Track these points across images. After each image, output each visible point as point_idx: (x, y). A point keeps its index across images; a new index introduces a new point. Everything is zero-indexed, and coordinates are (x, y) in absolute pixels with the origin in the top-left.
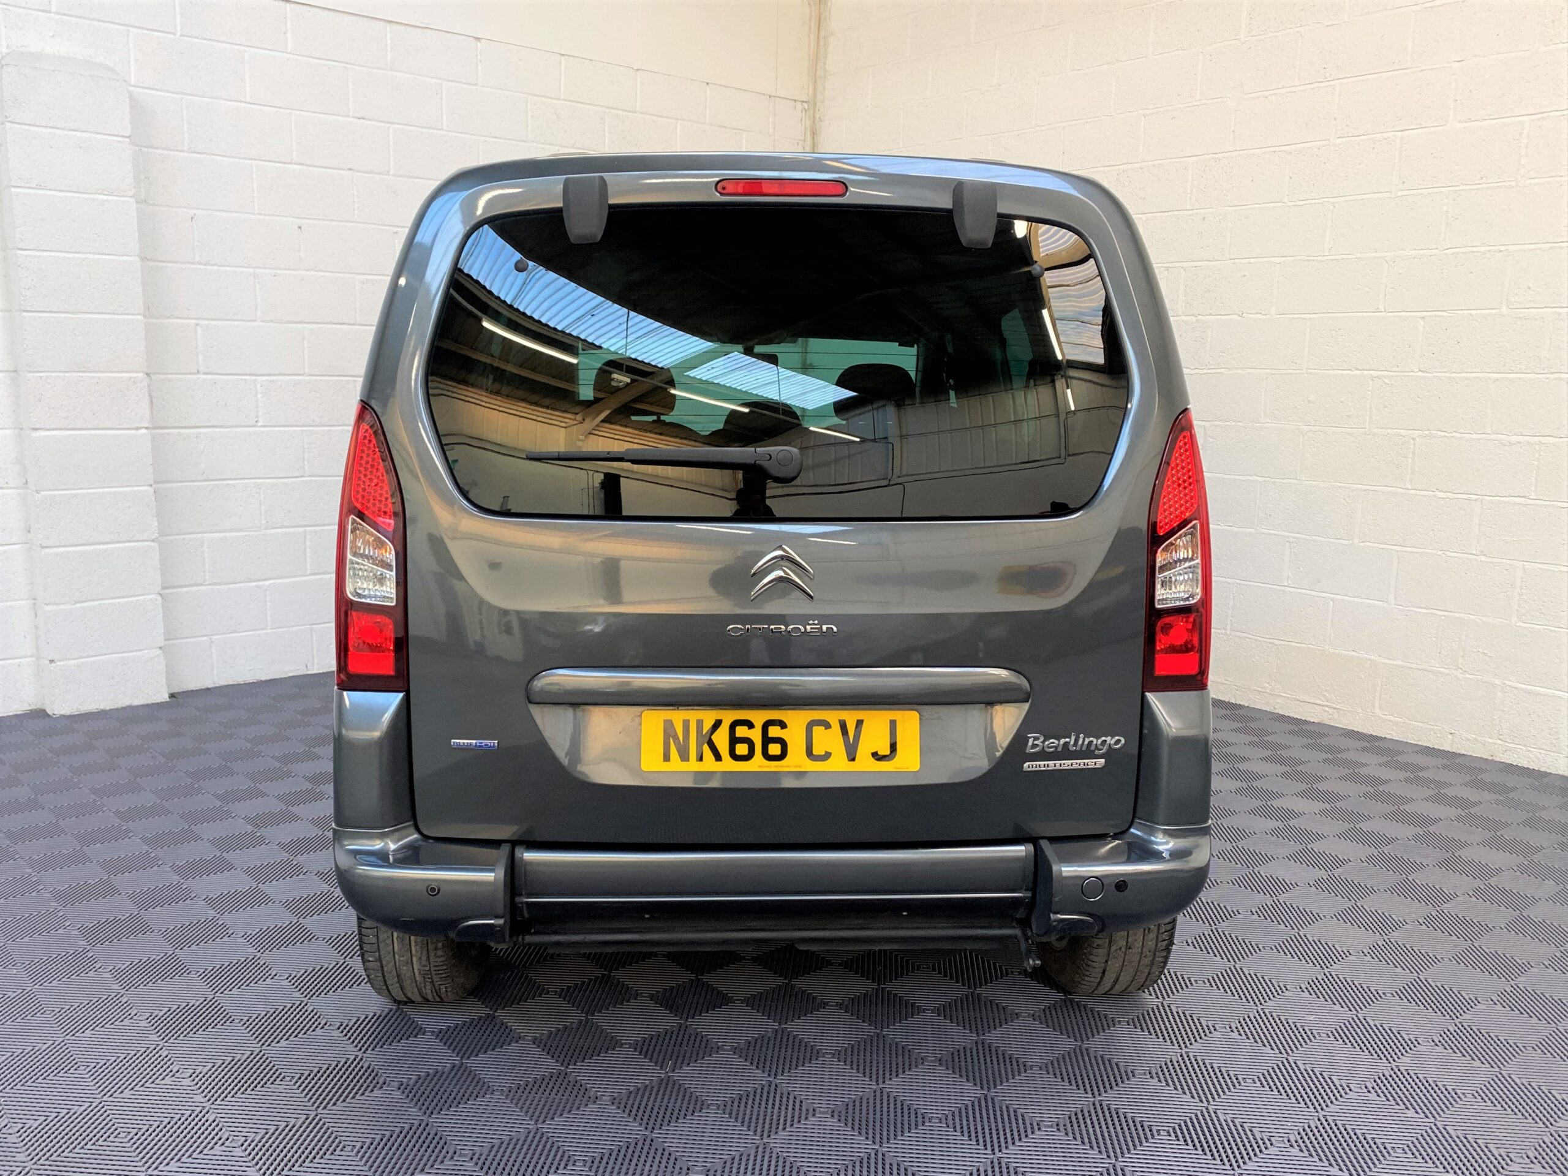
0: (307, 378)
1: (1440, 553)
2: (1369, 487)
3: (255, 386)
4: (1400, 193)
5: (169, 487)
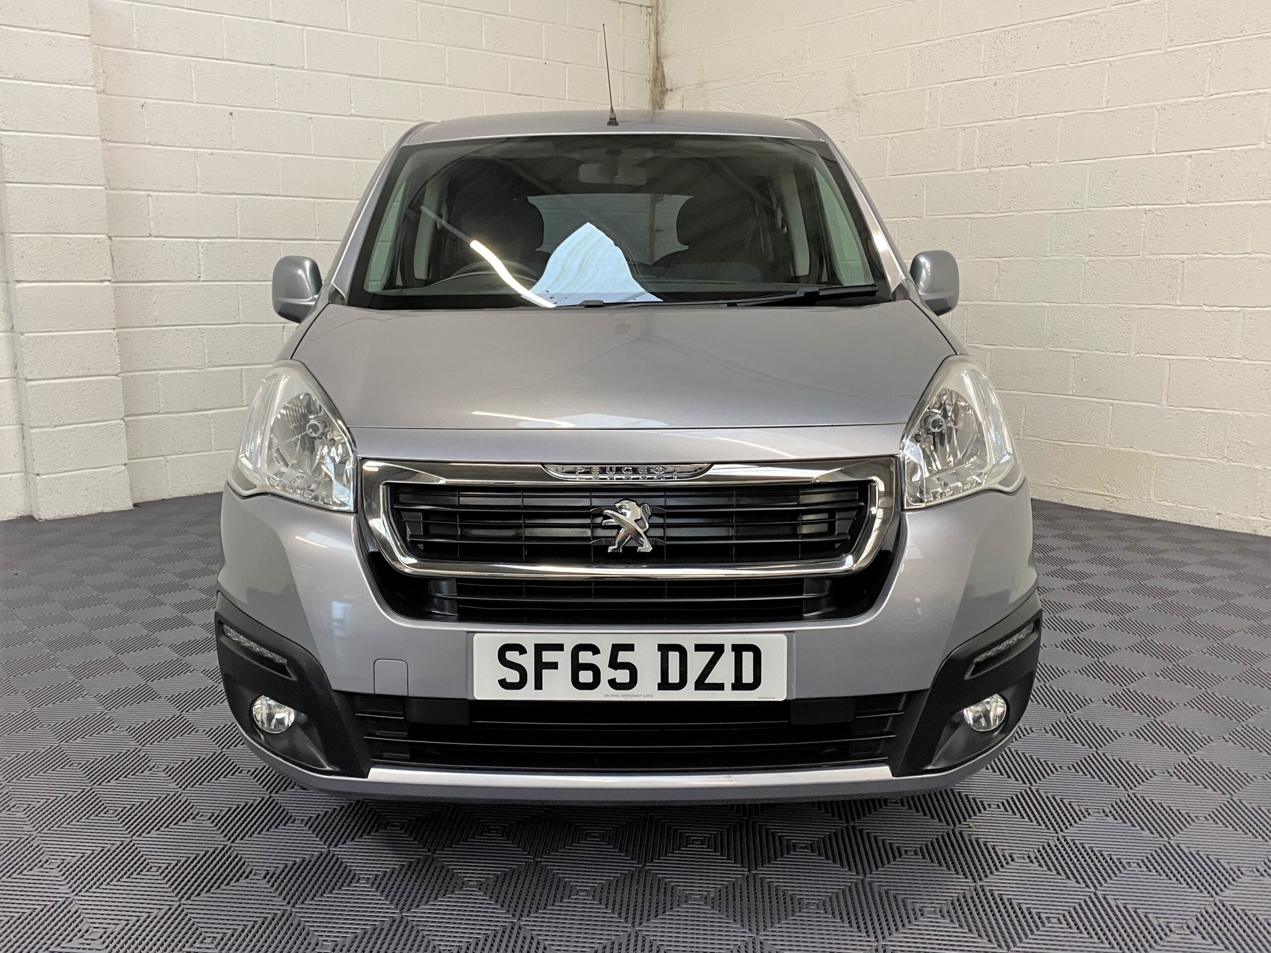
1: (1207, 359)
2: (1144, 306)
3: (197, 247)
4: (1169, 50)
5: (129, 332)
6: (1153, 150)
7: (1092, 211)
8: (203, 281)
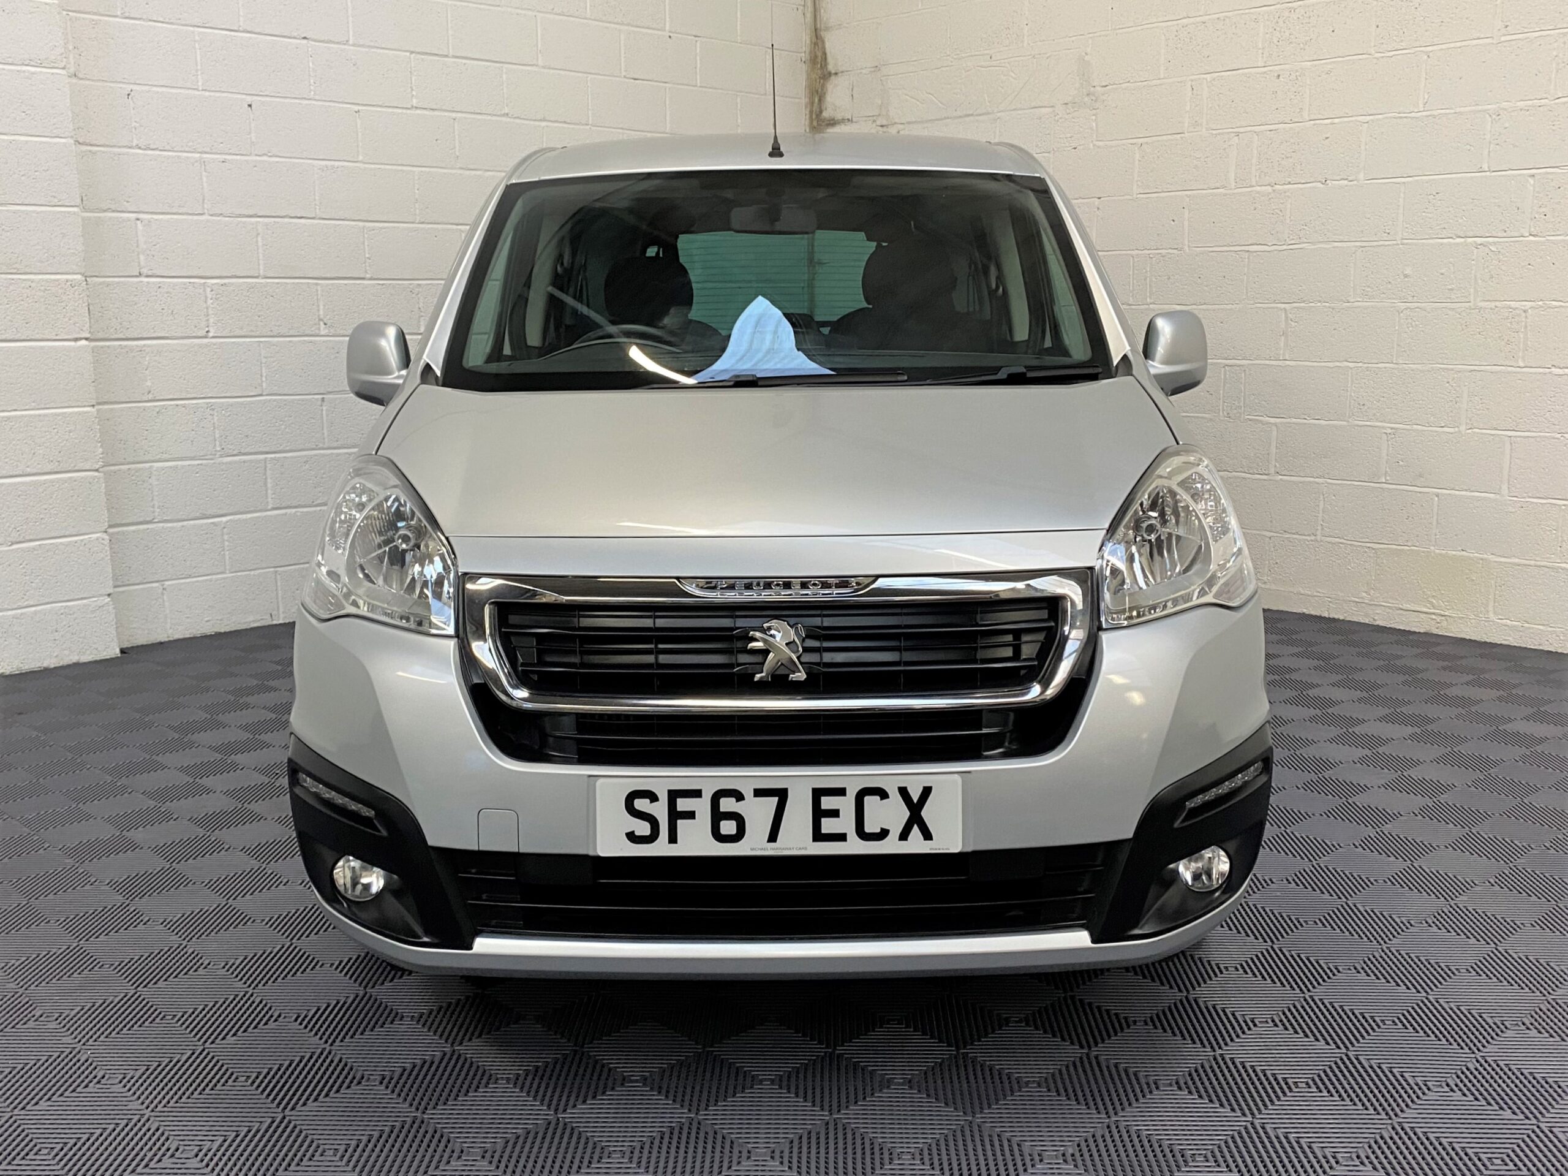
0: (263, 281)
1: (1558, 435)
2: (1476, 368)
3: (205, 291)
4: (1502, 39)
5: (112, 409)
6: (1485, 168)
7: (1407, 244)
8: (213, 337)
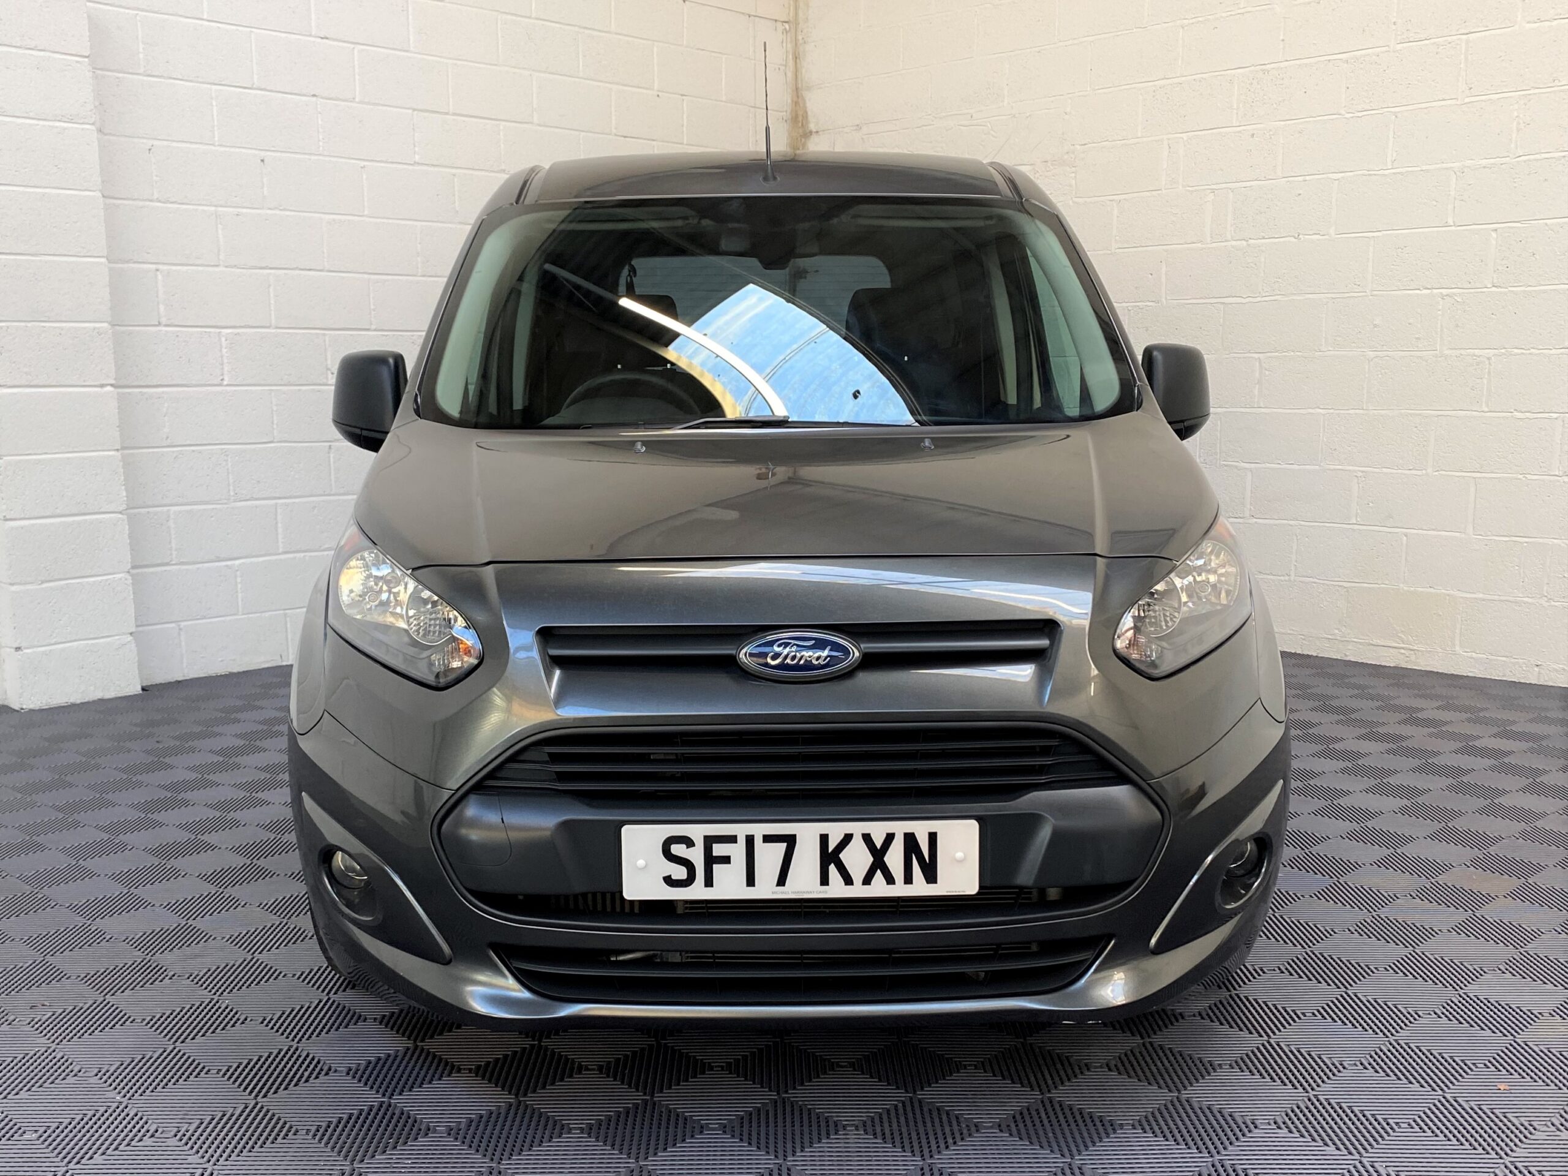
0: (274, 331)
1: (1521, 476)
3: (220, 340)
4: (1467, 100)
5: (138, 454)
6: (1451, 222)
7: (1376, 295)
8: (227, 385)
